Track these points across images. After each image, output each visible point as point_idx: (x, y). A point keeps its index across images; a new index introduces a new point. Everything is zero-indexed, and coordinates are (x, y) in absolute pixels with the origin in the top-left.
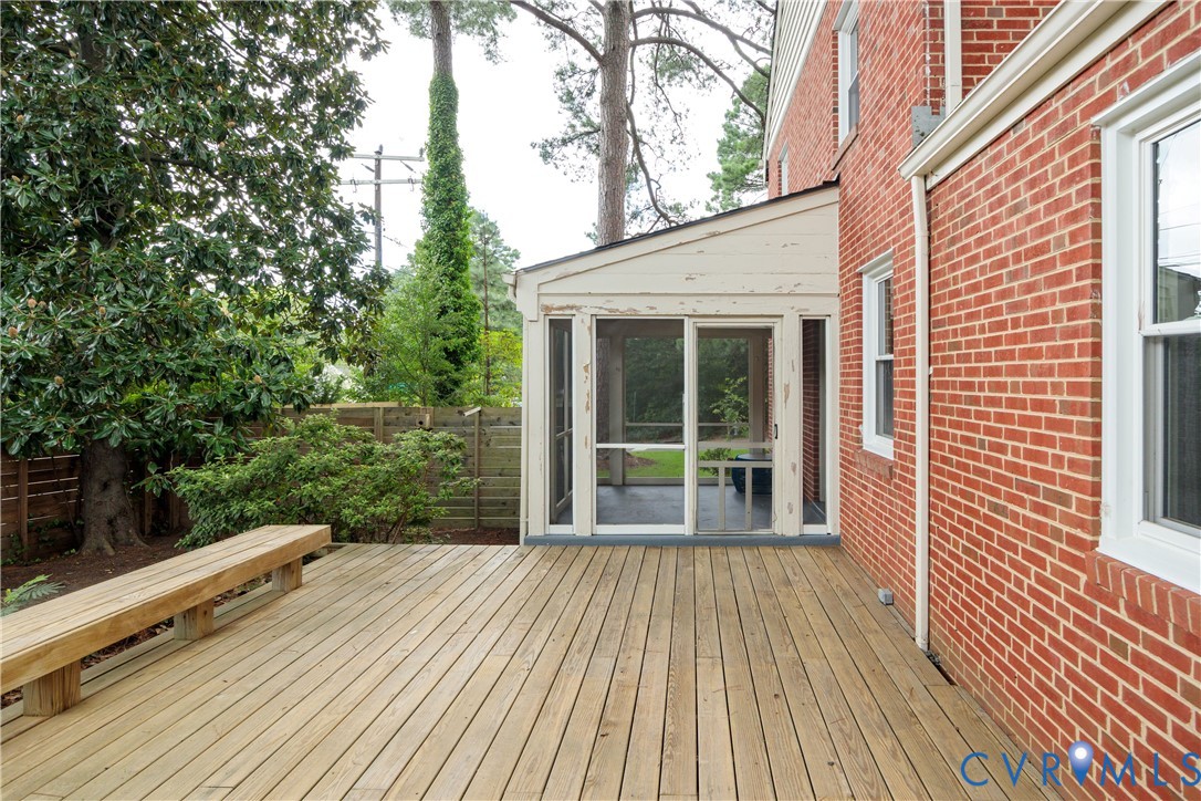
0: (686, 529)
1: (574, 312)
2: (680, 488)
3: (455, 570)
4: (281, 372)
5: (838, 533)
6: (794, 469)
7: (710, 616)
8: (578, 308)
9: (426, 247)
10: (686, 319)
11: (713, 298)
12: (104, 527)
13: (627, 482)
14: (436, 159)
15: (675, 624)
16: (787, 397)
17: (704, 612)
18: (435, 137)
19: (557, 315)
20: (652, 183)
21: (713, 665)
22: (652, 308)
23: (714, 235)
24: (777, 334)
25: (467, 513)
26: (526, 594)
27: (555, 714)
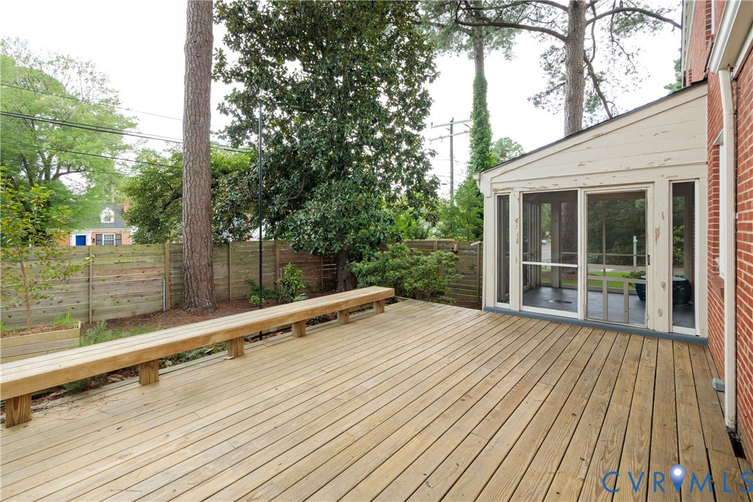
0: (579, 315)
1: (510, 191)
2: (575, 291)
3: (444, 316)
4: (388, 225)
5: (706, 336)
6: (664, 286)
7: (563, 364)
8: (512, 189)
9: (471, 163)
10: (579, 190)
11: (597, 175)
12: (343, 283)
13: (562, 286)
14: (476, 119)
15: (538, 363)
16: (657, 237)
17: (561, 362)
18: (476, 108)
19: (501, 193)
20: (608, 104)
21: (546, 388)
22: (556, 185)
23: (599, 136)
24: (649, 195)
25: (474, 294)
26: (470, 332)
27: (446, 385)
